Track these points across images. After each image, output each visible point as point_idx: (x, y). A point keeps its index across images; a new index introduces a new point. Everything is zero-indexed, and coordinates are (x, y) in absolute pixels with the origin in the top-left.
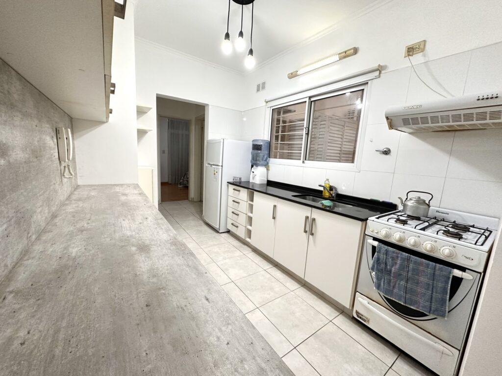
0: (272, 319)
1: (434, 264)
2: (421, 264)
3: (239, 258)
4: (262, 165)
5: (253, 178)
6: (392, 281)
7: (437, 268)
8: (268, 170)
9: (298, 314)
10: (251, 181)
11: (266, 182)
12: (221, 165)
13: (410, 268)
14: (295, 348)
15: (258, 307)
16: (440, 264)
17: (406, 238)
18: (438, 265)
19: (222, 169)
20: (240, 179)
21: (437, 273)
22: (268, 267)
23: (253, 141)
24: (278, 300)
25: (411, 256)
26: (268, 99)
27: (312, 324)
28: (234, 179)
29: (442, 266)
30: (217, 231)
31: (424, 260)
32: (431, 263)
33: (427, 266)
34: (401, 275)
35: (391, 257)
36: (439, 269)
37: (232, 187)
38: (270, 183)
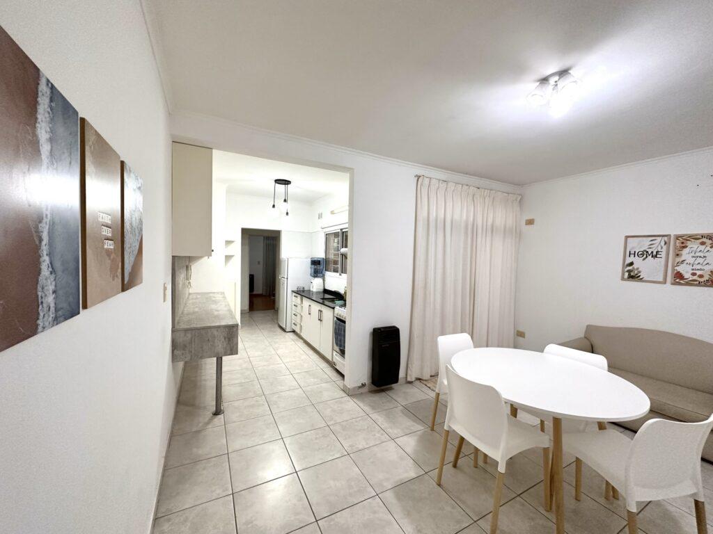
4: (320, 277)
5: (313, 287)
8: (324, 280)
10: (311, 290)
11: (322, 290)
12: (286, 277)
19: (287, 280)
20: (303, 288)
23: (311, 258)
26: (323, 226)
28: (297, 289)
30: (284, 330)
37: (294, 294)
38: (326, 291)
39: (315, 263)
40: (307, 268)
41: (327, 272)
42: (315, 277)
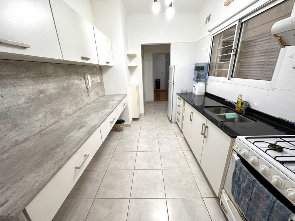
0: (165, 178)
1: (275, 198)
2: (262, 192)
3: (172, 140)
4: (202, 81)
5: (195, 91)
6: (241, 194)
7: (276, 204)
8: (206, 85)
9: (182, 183)
10: (193, 93)
11: (203, 94)
12: (172, 82)
13: (253, 191)
14: (166, 198)
15: (163, 168)
16: (282, 202)
17: (260, 165)
18: (278, 202)
19: (173, 85)
20: (187, 91)
21: (275, 208)
22: (185, 150)
23: (195, 64)
24: (177, 170)
25: (257, 181)
26: (210, 29)
27: (187, 193)
28: (182, 91)
29: (283, 205)
30: (171, 121)
31: (266, 190)
32: (272, 196)
33: (268, 197)
34: (247, 193)
35: (242, 174)
36: (278, 206)
37: (178, 96)
38: (207, 95)
39: (199, 68)
40: (191, 73)
41: (210, 77)
42: (197, 81)
